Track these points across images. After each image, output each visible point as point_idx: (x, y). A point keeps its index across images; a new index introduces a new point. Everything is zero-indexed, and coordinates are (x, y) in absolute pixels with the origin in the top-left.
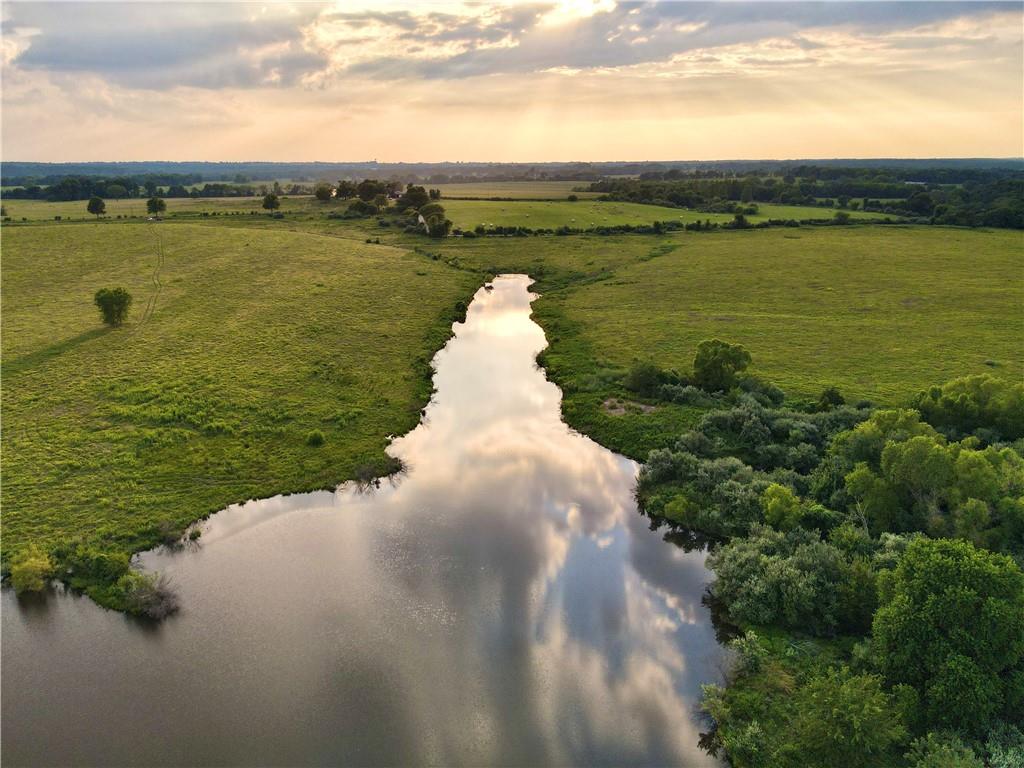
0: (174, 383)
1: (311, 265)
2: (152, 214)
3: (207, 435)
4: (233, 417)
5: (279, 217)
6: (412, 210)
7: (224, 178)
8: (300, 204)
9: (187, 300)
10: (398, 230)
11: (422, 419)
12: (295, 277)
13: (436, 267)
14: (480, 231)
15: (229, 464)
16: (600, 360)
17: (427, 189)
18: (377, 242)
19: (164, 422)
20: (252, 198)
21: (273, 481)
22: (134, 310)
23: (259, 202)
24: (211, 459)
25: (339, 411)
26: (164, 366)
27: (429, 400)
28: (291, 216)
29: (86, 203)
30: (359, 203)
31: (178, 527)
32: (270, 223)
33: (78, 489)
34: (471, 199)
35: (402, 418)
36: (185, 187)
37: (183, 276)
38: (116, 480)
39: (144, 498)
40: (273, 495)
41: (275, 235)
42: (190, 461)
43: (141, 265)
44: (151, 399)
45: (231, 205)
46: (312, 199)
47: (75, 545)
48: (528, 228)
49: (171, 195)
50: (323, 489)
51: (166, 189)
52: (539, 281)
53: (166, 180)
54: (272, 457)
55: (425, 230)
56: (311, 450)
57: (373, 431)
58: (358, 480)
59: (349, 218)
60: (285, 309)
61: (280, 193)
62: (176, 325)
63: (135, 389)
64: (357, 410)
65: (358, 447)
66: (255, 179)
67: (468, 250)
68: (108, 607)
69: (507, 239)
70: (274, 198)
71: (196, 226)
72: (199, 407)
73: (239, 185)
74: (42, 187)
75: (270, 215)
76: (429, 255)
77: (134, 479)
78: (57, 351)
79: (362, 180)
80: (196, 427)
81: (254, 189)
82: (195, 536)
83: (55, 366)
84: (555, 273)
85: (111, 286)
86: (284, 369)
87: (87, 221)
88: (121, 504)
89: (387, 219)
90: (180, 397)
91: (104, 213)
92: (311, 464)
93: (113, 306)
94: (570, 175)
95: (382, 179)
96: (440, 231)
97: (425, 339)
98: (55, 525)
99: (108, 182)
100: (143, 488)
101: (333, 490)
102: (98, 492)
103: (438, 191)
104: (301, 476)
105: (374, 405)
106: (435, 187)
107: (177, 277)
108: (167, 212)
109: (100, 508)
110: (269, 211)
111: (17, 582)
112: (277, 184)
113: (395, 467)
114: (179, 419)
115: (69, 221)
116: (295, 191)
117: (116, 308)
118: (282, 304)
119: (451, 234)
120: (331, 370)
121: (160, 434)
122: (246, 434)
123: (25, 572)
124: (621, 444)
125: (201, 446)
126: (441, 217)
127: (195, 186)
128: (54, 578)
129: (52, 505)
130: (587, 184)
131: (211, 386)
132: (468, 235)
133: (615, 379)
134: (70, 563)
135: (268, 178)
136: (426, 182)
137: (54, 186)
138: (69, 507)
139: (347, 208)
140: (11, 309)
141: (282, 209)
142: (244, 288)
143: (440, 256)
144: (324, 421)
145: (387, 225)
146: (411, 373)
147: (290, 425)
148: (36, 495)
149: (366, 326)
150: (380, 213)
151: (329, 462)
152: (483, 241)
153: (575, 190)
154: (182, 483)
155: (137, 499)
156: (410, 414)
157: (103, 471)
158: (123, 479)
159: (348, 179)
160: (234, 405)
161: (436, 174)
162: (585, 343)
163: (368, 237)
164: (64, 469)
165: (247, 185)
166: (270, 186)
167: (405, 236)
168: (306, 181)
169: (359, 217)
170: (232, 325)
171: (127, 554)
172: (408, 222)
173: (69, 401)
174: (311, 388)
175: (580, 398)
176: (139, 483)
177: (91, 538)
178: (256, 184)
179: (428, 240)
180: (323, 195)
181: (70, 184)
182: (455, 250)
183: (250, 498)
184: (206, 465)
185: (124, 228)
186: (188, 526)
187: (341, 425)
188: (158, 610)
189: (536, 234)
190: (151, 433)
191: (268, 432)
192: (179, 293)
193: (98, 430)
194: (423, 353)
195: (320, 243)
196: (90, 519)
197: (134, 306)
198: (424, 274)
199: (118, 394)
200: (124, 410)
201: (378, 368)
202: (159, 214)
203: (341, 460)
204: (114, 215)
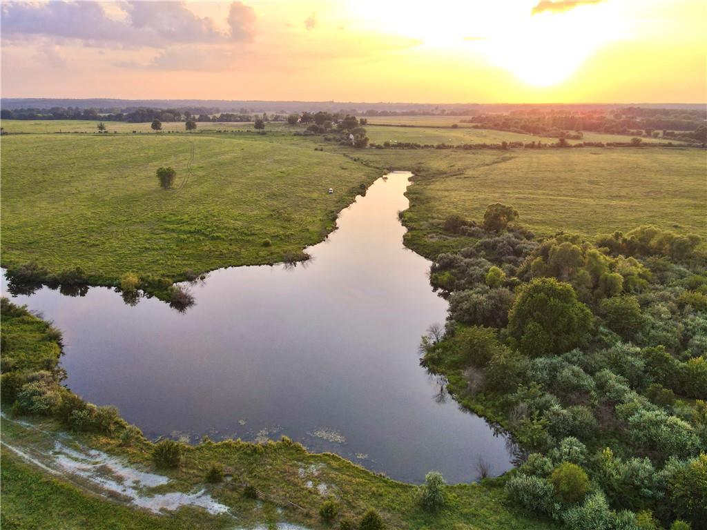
0: (196, 216)
1: (278, 162)
2: (189, 131)
3: (212, 240)
4: (225, 232)
5: (264, 134)
6: (346, 131)
7: (233, 110)
8: (278, 127)
10: (336, 143)
11: (325, 239)
13: (354, 165)
14: (387, 145)
17: (358, 119)
18: (321, 150)
19: (190, 232)
21: (242, 260)
22: (177, 181)
23: (253, 125)
25: (281, 232)
26: (191, 209)
27: (332, 231)
28: (271, 134)
30: (314, 126)
31: (195, 274)
32: (257, 137)
33: (149, 257)
34: (387, 125)
35: (315, 237)
36: (209, 116)
37: (204, 165)
38: (167, 255)
39: (180, 262)
40: (242, 265)
41: (260, 144)
42: (202, 249)
43: (181, 158)
45: (235, 126)
46: (286, 124)
47: (149, 276)
48: (418, 144)
49: (200, 120)
50: (267, 264)
51: (197, 117)
52: (416, 175)
53: (198, 110)
54: (243, 250)
55: (352, 144)
56: (264, 248)
58: (285, 262)
59: (306, 135)
60: (259, 184)
61: (267, 120)
62: (199, 189)
64: (291, 233)
65: (288, 248)
66: (253, 111)
67: (377, 157)
69: (404, 151)
70: (262, 122)
71: (214, 138)
72: (208, 227)
73: (242, 115)
74: (125, 114)
75: (259, 133)
76: (352, 158)
77: (175, 255)
78: (135, 199)
80: (206, 236)
81: (251, 117)
82: (203, 278)
84: (428, 171)
85: (164, 166)
86: (255, 213)
87: (149, 134)
88: (169, 263)
89: (330, 136)
90: (199, 222)
91: (161, 129)
92: (262, 254)
93: (166, 177)
95: (330, 111)
96: (361, 145)
97: (337, 203)
99: (163, 112)
100: (179, 258)
101: (271, 265)
102: (158, 258)
103: (366, 120)
104: (256, 258)
105: (301, 231)
106: (365, 118)
107: (201, 166)
108: (197, 130)
109: (159, 264)
110: (258, 130)
112: (265, 114)
113: (306, 258)
114: (198, 232)
115: (141, 133)
116: (276, 119)
118: (259, 181)
119: (368, 146)
120: (280, 214)
121: (188, 237)
122: (231, 240)
123: (127, 282)
125: (208, 243)
126: (362, 135)
127: (215, 115)
128: (139, 288)
129: (137, 262)
130: (470, 118)
131: (215, 218)
132: (379, 147)
133: (439, 225)
134: (147, 282)
135: (260, 111)
137: (131, 113)
139: (305, 129)
140: (111, 179)
141: (266, 129)
143: (358, 159)
144: (272, 236)
145: (329, 140)
147: (254, 237)
150: (326, 133)
151: (272, 253)
152: (388, 151)
153: (461, 121)
155: (177, 262)
156: (319, 236)
157: (161, 251)
159: (308, 111)
160: (226, 227)
161: (371, 109)
163: (316, 146)
164: (142, 249)
165: (246, 114)
166: (261, 115)
167: (339, 147)
168: (285, 112)
169: (313, 135)
170: (230, 190)
172: (342, 138)
173: (144, 222)
174: (268, 222)
175: (415, 233)
176: (178, 256)
178: (252, 115)
179: (353, 149)
180: (292, 121)
181: (140, 112)
182: (368, 156)
183: (230, 266)
184: (210, 251)
185: (171, 138)
186: (200, 274)
187: (281, 238)
189: (423, 148)
190: (184, 237)
191: (243, 239)
192: (202, 173)
193: (158, 234)
194: (335, 209)
195: (287, 149)
196: (155, 269)
197: (177, 179)
198: (345, 169)
199: (168, 220)
200: (171, 227)
201: (308, 215)
202: (192, 131)
203: (279, 253)
204: (166, 131)
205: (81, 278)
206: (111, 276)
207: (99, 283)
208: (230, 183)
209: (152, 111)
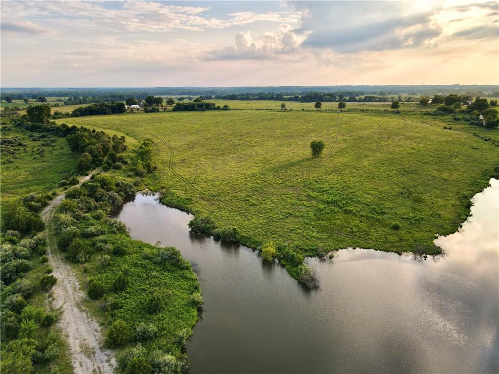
0: (335, 186)
1: (409, 138)
2: (340, 109)
3: (345, 213)
4: (357, 207)
5: (398, 112)
6: (476, 112)
7: (374, 93)
8: (410, 106)
9: (347, 149)
10: (465, 123)
11: (459, 230)
12: (400, 143)
13: (486, 146)
15: (352, 228)
17: (489, 100)
18: (450, 129)
19: (328, 202)
20: (386, 103)
21: (370, 242)
22: (325, 151)
23: (389, 105)
24: (344, 224)
25: (411, 215)
26: (332, 178)
27: (466, 220)
28: (403, 112)
29: (315, 103)
30: (443, 107)
31: (325, 251)
32: (393, 116)
33: (291, 223)
35: (447, 226)
36: (356, 97)
37: (348, 138)
38: (305, 224)
39: (314, 234)
40: (370, 248)
41: (394, 121)
42: (335, 223)
43: (331, 132)
44: (324, 191)
45: (376, 106)
46: (417, 105)
47: (285, 246)
49: (349, 101)
50: (395, 252)
51: (347, 98)
53: (348, 93)
54: (372, 230)
55: (482, 124)
56: (393, 231)
57: (428, 229)
58: (415, 253)
59: (436, 115)
60: (392, 159)
61: (400, 100)
62: (341, 160)
63: (319, 186)
64: (421, 216)
65: (418, 235)
66: (389, 93)
68: (292, 276)
70: (397, 103)
71: (358, 115)
72: (343, 199)
73: (381, 96)
74: (300, 96)
75: (394, 112)
76: (482, 138)
77: (312, 225)
78: (293, 165)
79: (448, 94)
80: (341, 208)
81: (388, 98)
82: (331, 257)
83: (291, 171)
85: (317, 140)
86: (386, 188)
87: (313, 111)
88: (304, 234)
89: (459, 116)
90: (336, 193)
91: (320, 108)
92: (390, 238)
93: (317, 148)
95: (460, 94)
96: (493, 125)
97: (470, 185)
98: (280, 236)
99: (325, 95)
100: (314, 229)
101: (400, 254)
102: (297, 227)
103: (496, 102)
104: (384, 242)
105: (431, 215)
106: (494, 99)
107: (345, 138)
108: (347, 108)
109: (297, 234)
110: (393, 110)
111: (264, 255)
112: (400, 96)
113: (437, 252)
114: (334, 203)
115: (307, 111)
116: (409, 100)
117: (318, 149)
118: (391, 156)
120: (411, 193)
121: (325, 208)
122: (362, 216)
123: (267, 252)
125: (341, 217)
126: (494, 116)
127: (360, 96)
128: (276, 257)
129: (280, 228)
131: (350, 190)
134: (282, 253)
135: (396, 93)
136: (489, 96)
137: (304, 96)
138: (285, 230)
139: (435, 109)
140: (280, 146)
141: (400, 109)
142: (374, 147)
143: (489, 139)
144: (402, 218)
145: (459, 120)
146: (458, 203)
147: (384, 216)
148: (276, 222)
149: (435, 173)
150: (456, 113)
151: (401, 239)
154: (331, 231)
155: (311, 234)
156: (452, 225)
157: (301, 218)
158: (307, 224)
159: (439, 94)
160: (359, 201)
161: (497, 91)
163: (445, 125)
164: (287, 214)
165: (385, 96)
166: (396, 97)
167: (468, 126)
168: (416, 95)
169: (442, 114)
170: (365, 163)
171: (303, 256)
172: (472, 119)
173: (293, 186)
174: (398, 200)
176: (313, 227)
177: (291, 245)
178: (389, 96)
179: (483, 129)
180: (423, 102)
181: (310, 95)
183: (358, 247)
184: (342, 227)
185: (326, 114)
186: (329, 252)
187: (411, 222)
188: (311, 285)
190: (322, 206)
191: (373, 217)
192: (344, 145)
193: (302, 200)
194: (466, 193)
195: (417, 127)
196: (292, 237)
197: (325, 149)
198: (476, 149)
199: (312, 187)
200: (313, 194)
201: (438, 197)
202: (343, 109)
203: (408, 240)
204: (324, 109)
205: (235, 237)
206: (257, 240)
207: (247, 244)
208: (366, 156)
209: (317, 95)
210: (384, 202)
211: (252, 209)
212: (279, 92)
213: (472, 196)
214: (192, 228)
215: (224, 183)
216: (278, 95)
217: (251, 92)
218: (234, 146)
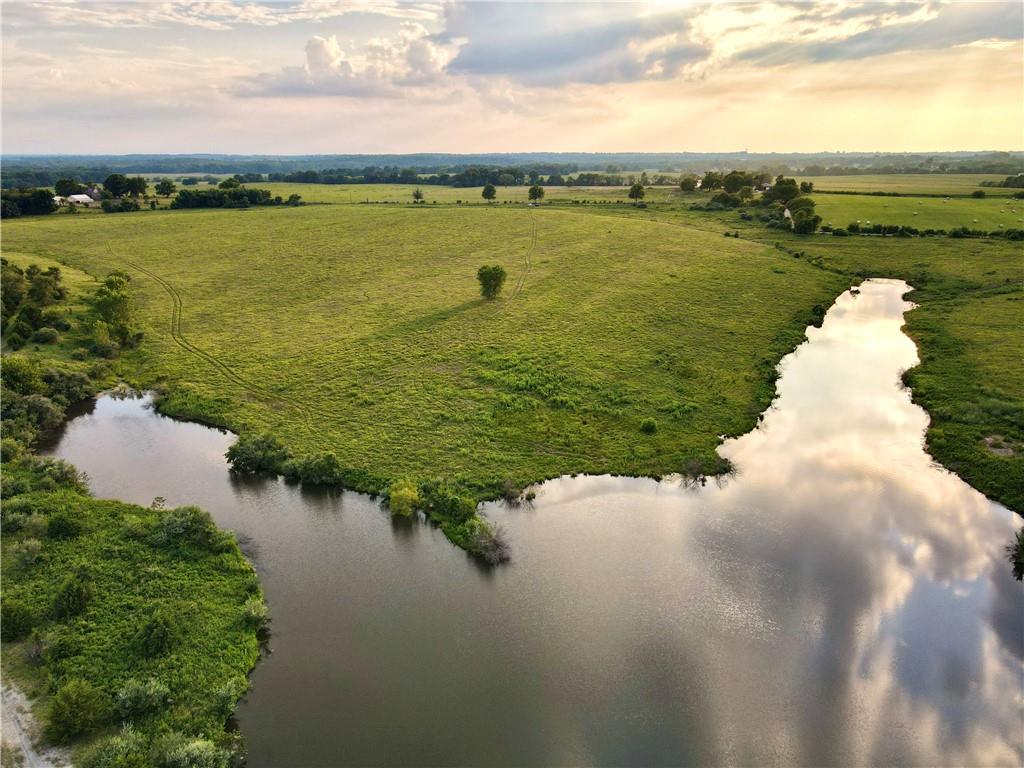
0: (530, 355)
1: (666, 256)
2: (533, 201)
3: (552, 408)
4: (576, 394)
5: (643, 206)
6: (778, 203)
7: (596, 168)
8: (664, 194)
9: (551, 281)
10: (760, 224)
11: (758, 424)
12: (650, 266)
13: (796, 266)
14: (854, 229)
15: (567, 437)
16: (988, 388)
17: (799, 181)
18: (736, 236)
19: (518, 389)
20: (620, 188)
21: (604, 460)
22: (507, 286)
23: (626, 191)
24: (552, 429)
25: (675, 403)
26: (524, 339)
27: (769, 405)
28: (654, 206)
29: (481, 189)
30: (722, 195)
31: (517, 486)
32: (633, 212)
33: (446, 436)
34: (848, 193)
35: (739, 419)
36: (562, 176)
37: (550, 258)
38: (475, 435)
39: (494, 455)
40: (602, 473)
41: (636, 224)
42: (534, 428)
43: (517, 246)
44: (510, 367)
45: (601, 193)
46: (677, 190)
47: (438, 484)
48: (914, 228)
49: (550, 183)
50: (649, 477)
51: (546, 178)
52: (919, 289)
53: (547, 169)
54: (606, 438)
55: (790, 226)
56: (643, 437)
57: (706, 427)
58: (684, 474)
59: (710, 210)
60: (636, 297)
61: (646, 183)
62: (539, 302)
63: (499, 357)
64: (693, 404)
65: (690, 440)
66: (625, 169)
67: (836, 250)
68: (456, 543)
69: (886, 240)
70: (640, 188)
71: (566, 212)
72: (548, 380)
73: (610, 175)
74: (451, 175)
75: (634, 205)
76: (790, 252)
77: (488, 436)
78: (443, 316)
79: (729, 171)
80: (544, 398)
81: (622, 179)
82: (530, 497)
83: (441, 329)
84: (941, 281)
85: (491, 263)
86: (628, 354)
87: (478, 205)
88: (475, 456)
89: (750, 212)
90: (534, 369)
91: (494, 198)
92: (640, 449)
93: (491, 280)
94: (980, 166)
95: (750, 170)
96: (807, 227)
97: (773, 341)
98: (426, 464)
99: (501, 172)
100: (494, 445)
101: (658, 479)
102: (459, 442)
103: (811, 184)
104: (630, 460)
105: (710, 401)
106: (807, 180)
107: (545, 259)
108: (546, 198)
109: (459, 456)
110: (633, 201)
111: (394, 505)
112: (644, 174)
113: (723, 468)
114: (530, 389)
115: (467, 204)
116: (660, 181)
117: (493, 283)
118: (634, 291)
119: (818, 231)
120: (672, 361)
121: (514, 400)
122: (586, 411)
123: (400, 498)
124: (1001, 491)
125: (545, 416)
126: (809, 212)
127: (571, 175)
128: (420, 508)
129: (426, 446)
130: (1003, 178)
131: (561, 362)
132: (838, 233)
133: (1005, 413)
134: (432, 497)
135: (636, 169)
136: (799, 174)
137: (459, 174)
138: (436, 451)
139: (708, 200)
140: (416, 277)
141: (647, 199)
142: (601, 273)
143: (802, 254)
144: (658, 410)
145: (749, 219)
146: (754, 374)
147: (626, 409)
148: (415, 436)
149: (713, 321)
150: (743, 206)
151: (659, 451)
152: (856, 239)
153: (984, 184)
154: (526, 446)
155: (489, 454)
156: (747, 416)
157: (466, 425)
158: (480, 435)
159: (713, 171)
160: (579, 383)
161: (812, 165)
162: (968, 365)
163: (727, 229)
164: (437, 418)
165: (617, 175)
166: (638, 175)
167: (767, 231)
168: (673, 171)
169: (721, 209)
170: (587, 307)
171: (475, 501)
172: (772, 216)
173: (448, 360)
174: (651, 377)
175: (951, 428)
176: (492, 440)
177: (449, 481)
178: (625, 175)
179: (791, 236)
180: (687, 186)
181: (471, 173)
182: (820, 248)
183: (582, 472)
184: (548, 434)
185: (505, 211)
186: (526, 487)
187: (675, 417)
188: (493, 556)
189: (922, 235)
190: (505, 397)
191: (606, 412)
192: (545, 273)
193: (466, 388)
194: (768, 355)
195: (678, 234)
196: (451, 465)
197: (507, 283)
198: (782, 273)
199: (485, 359)
200: (488, 374)
201: (721, 365)
202: (538, 201)
203: (670, 452)
204: (502, 201)
205: (331, 474)
206: (379, 476)
207: (359, 486)
208: (588, 292)
209: (486, 171)
210: (626, 382)
211: (365, 413)
212: (407, 167)
213: (777, 360)
214: (235, 463)
215: (300, 362)
216: (405, 172)
217: (348, 165)
218: (318, 281)
